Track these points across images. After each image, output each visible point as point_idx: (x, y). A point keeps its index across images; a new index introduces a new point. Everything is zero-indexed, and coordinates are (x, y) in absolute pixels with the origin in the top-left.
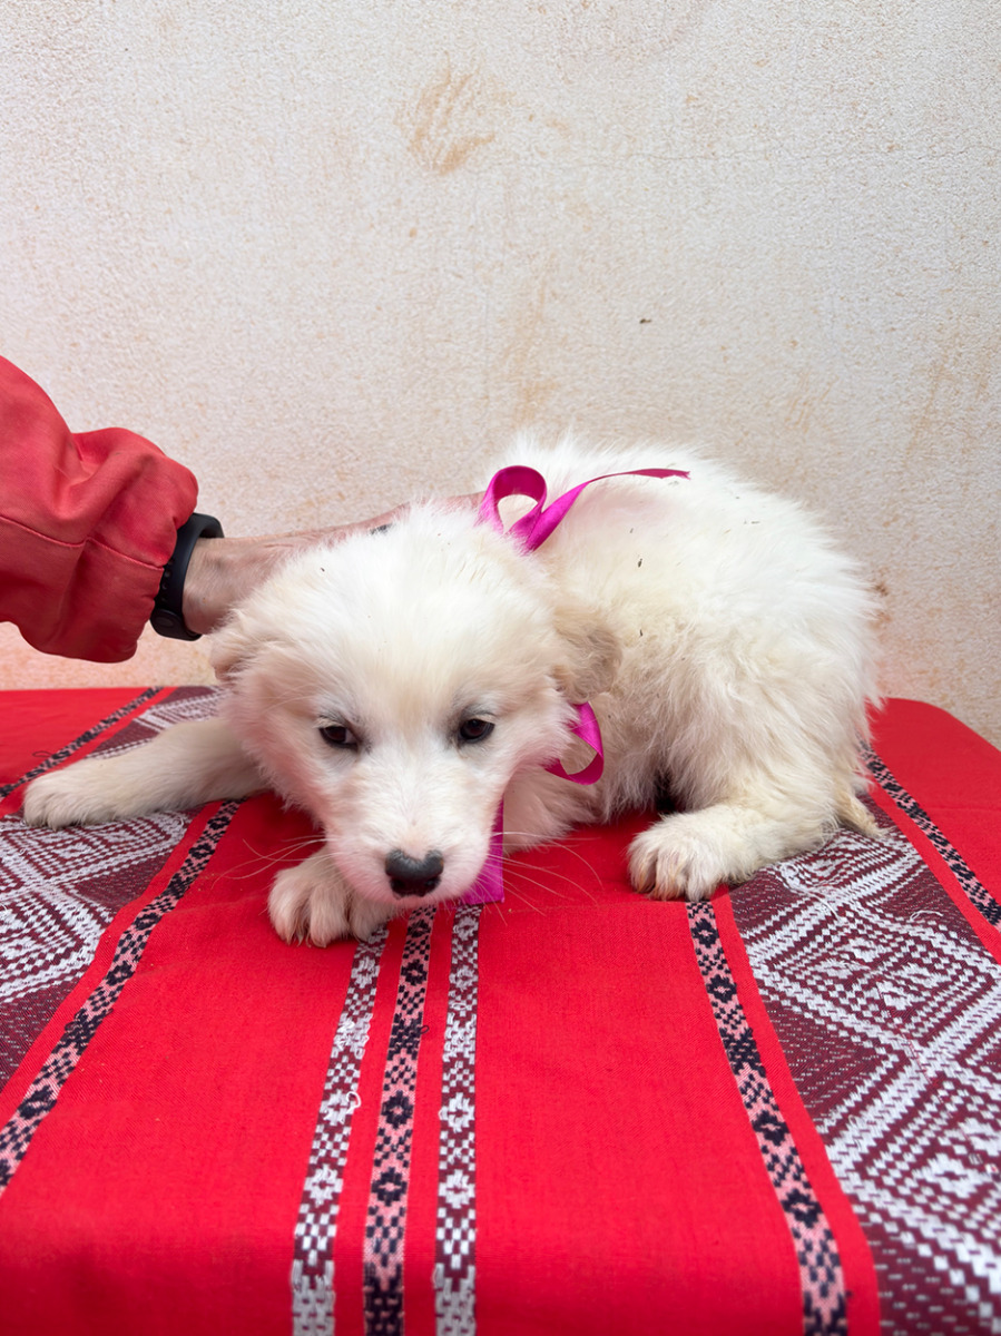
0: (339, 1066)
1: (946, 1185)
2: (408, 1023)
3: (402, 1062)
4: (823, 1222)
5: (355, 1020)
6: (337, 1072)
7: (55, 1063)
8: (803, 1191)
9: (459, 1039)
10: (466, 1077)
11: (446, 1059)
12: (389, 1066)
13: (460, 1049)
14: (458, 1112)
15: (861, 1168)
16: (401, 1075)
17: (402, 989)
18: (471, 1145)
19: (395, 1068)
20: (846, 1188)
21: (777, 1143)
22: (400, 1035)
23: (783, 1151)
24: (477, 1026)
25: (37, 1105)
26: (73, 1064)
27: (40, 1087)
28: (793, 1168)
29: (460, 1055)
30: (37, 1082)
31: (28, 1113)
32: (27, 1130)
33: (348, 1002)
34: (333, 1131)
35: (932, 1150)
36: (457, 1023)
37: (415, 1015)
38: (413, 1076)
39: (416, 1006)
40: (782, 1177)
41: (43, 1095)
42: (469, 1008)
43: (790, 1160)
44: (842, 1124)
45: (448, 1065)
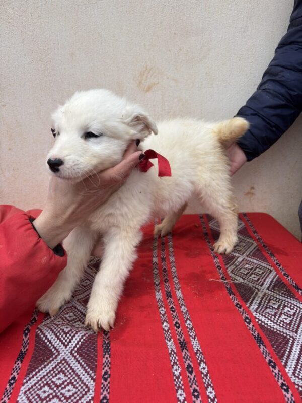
0: (172, 355)
2: (182, 341)
3: (186, 353)
4: (290, 391)
5: (169, 341)
6: (172, 358)
7: (105, 361)
8: (284, 383)
9: (196, 344)
10: (202, 356)
11: (195, 351)
12: (183, 354)
13: (197, 347)
14: (203, 368)
15: (294, 374)
16: (187, 357)
17: (176, 330)
18: (210, 378)
19: (185, 355)
21: (275, 369)
22: (182, 344)
23: (276, 371)
24: (198, 340)
25: (106, 376)
26: (110, 361)
27: (105, 370)
28: (280, 376)
29: (197, 349)
30: (104, 369)
31: (105, 380)
32: (107, 385)
33: (165, 335)
34: (178, 378)
36: (193, 340)
37: (182, 338)
38: (190, 357)
39: (182, 335)
40: (278, 379)
41: (106, 373)
42: (194, 335)
43: (279, 374)
44: (287, 361)
45: (196, 353)
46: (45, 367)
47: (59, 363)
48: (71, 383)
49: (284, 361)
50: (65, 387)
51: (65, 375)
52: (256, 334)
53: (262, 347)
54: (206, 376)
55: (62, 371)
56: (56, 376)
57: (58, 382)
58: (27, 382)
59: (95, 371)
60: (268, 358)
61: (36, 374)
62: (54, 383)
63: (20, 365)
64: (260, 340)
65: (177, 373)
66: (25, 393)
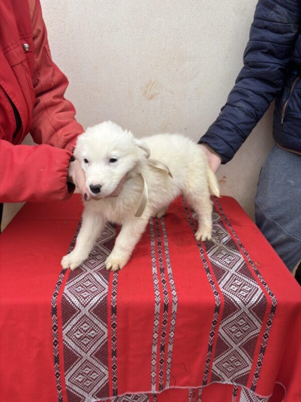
1: (233, 289)
2: (162, 268)
3: (163, 274)
4: (219, 295)
5: (154, 268)
6: (154, 276)
8: (216, 291)
10: (172, 276)
12: (161, 275)
13: (170, 272)
14: (172, 282)
15: (223, 288)
16: (163, 276)
17: (160, 263)
18: (175, 286)
20: (221, 290)
22: (161, 270)
23: (213, 286)
24: (171, 268)
25: (115, 283)
27: (114, 280)
28: (215, 288)
31: (115, 285)
32: (116, 287)
33: (152, 265)
34: (156, 285)
35: (232, 285)
36: (169, 268)
38: (165, 276)
39: (162, 266)
42: (170, 266)
44: (221, 282)
45: (169, 275)
46: (78, 277)
47: (86, 275)
48: (94, 285)
49: (219, 282)
50: (91, 287)
51: (91, 282)
52: (207, 268)
53: (208, 274)
54: (173, 285)
55: (88, 279)
56: (85, 282)
57: (87, 285)
58: (68, 284)
59: (108, 280)
60: (210, 280)
61: (73, 280)
62: (84, 285)
63: (63, 276)
64: (208, 271)
65: (156, 283)
66: (68, 289)
